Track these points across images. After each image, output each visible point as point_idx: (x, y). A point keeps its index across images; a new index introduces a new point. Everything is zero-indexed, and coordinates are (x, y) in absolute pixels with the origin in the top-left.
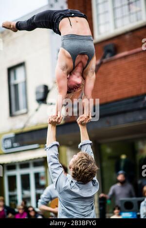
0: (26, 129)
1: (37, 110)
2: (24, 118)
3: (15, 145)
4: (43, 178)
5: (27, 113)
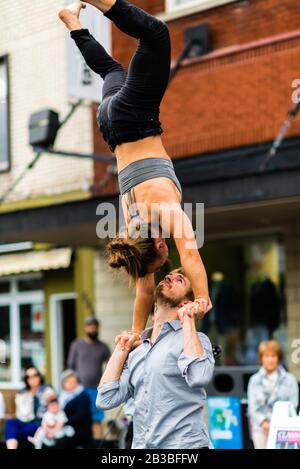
1: (31, 166)
4: (38, 317)
5: (9, 170)
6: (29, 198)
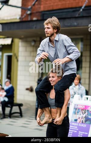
1: (0, 9)
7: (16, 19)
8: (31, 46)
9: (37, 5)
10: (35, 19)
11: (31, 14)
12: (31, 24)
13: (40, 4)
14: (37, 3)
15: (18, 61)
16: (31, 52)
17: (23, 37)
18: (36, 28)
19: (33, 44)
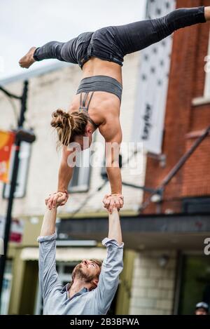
0: (81, 215)
1: (100, 189)
2: (82, 197)
3: (62, 236)
5: (87, 191)
6: (98, 211)
7: (131, 210)
8: (158, 267)
9: (176, 184)
10: (168, 211)
11: (161, 203)
12: (158, 221)
13: (180, 182)
14: (174, 180)
15: (130, 296)
16: (157, 279)
17: (142, 247)
18: (166, 229)
19: (162, 262)
